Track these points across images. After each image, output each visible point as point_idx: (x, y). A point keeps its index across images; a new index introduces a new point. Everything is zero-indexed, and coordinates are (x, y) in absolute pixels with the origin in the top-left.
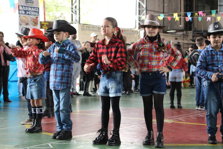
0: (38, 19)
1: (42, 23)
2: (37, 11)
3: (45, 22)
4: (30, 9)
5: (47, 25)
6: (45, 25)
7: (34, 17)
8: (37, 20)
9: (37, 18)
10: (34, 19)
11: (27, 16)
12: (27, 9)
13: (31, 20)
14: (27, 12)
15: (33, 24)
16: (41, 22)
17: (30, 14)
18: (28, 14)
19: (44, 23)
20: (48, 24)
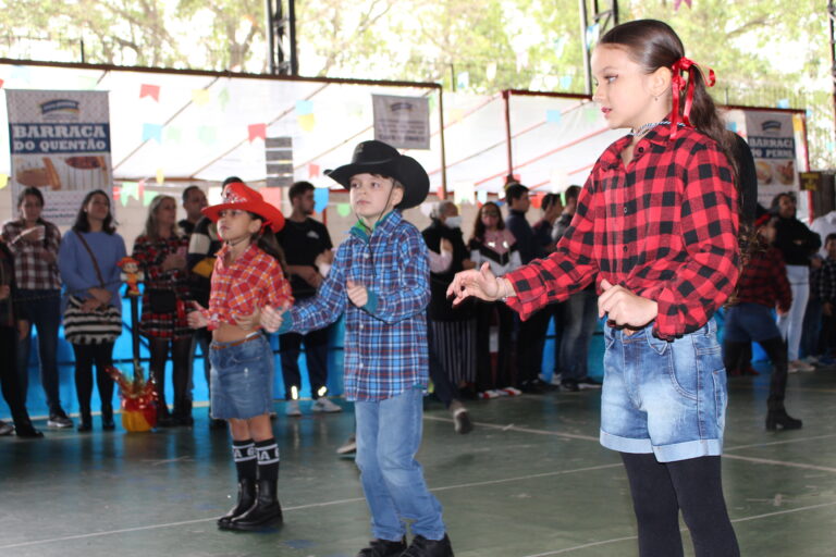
0: (794, 166)
1: (803, 176)
2: (791, 146)
3: (809, 172)
4: (773, 143)
5: (815, 181)
6: (810, 182)
7: (784, 163)
8: (792, 171)
9: (791, 163)
10: (784, 168)
11: (768, 161)
12: (766, 143)
13: (778, 170)
14: (768, 153)
15: (784, 179)
16: (800, 174)
17: (774, 155)
18: (771, 156)
19: (807, 176)
20: (816, 177)
